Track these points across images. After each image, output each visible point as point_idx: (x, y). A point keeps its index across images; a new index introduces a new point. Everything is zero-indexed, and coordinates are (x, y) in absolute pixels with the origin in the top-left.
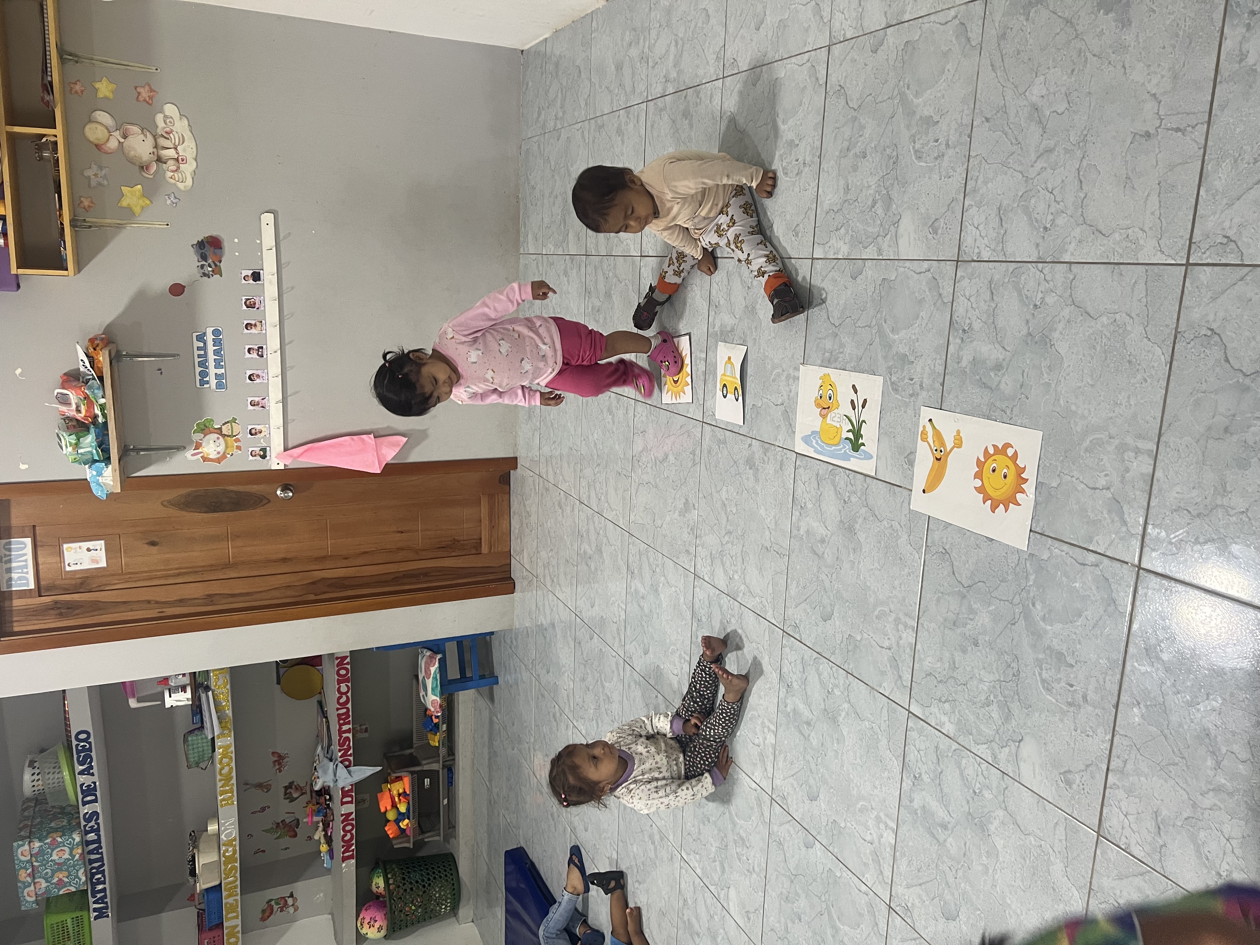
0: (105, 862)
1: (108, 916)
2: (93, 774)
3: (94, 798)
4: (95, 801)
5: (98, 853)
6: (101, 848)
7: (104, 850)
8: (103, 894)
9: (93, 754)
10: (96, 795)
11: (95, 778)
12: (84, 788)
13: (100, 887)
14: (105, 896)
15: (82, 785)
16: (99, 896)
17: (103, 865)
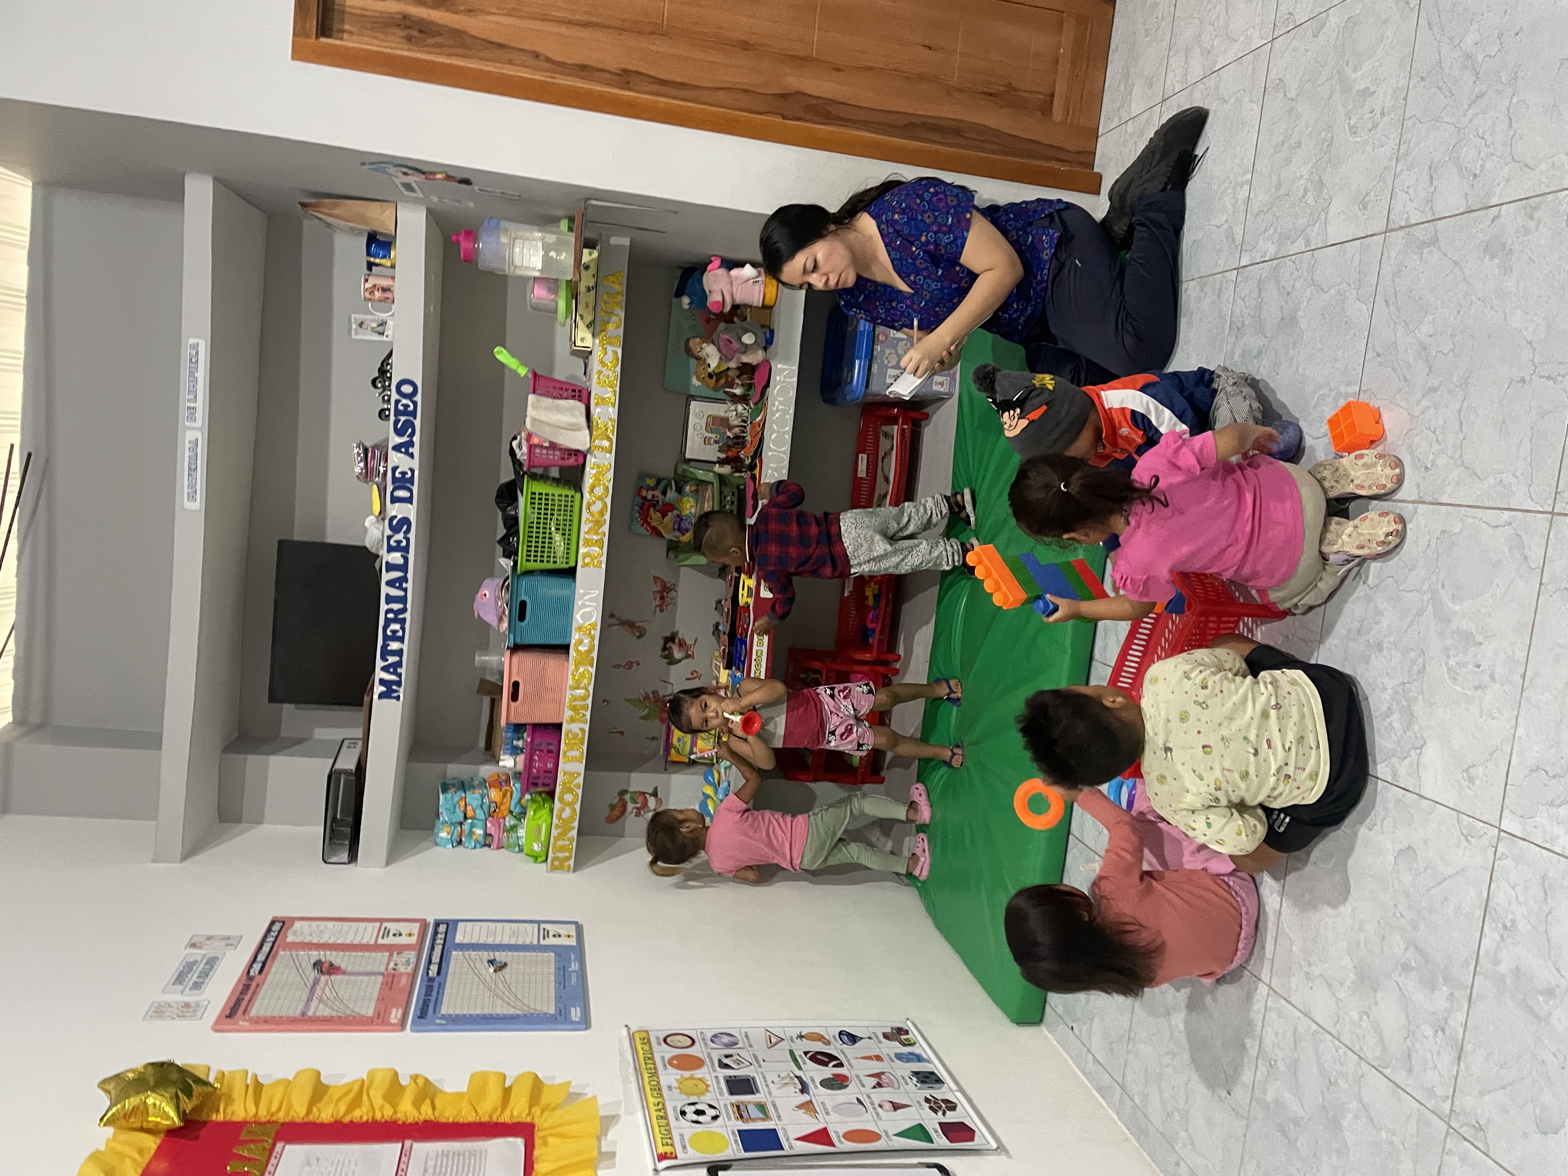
0: (409, 606)
1: (398, 698)
2: (412, 456)
3: (407, 494)
4: (409, 500)
5: (400, 588)
6: (407, 581)
7: (409, 586)
8: (397, 659)
9: (417, 423)
10: (411, 491)
11: (415, 464)
12: (397, 475)
13: (394, 646)
14: (399, 664)
15: (394, 469)
16: (392, 659)
17: (404, 610)
